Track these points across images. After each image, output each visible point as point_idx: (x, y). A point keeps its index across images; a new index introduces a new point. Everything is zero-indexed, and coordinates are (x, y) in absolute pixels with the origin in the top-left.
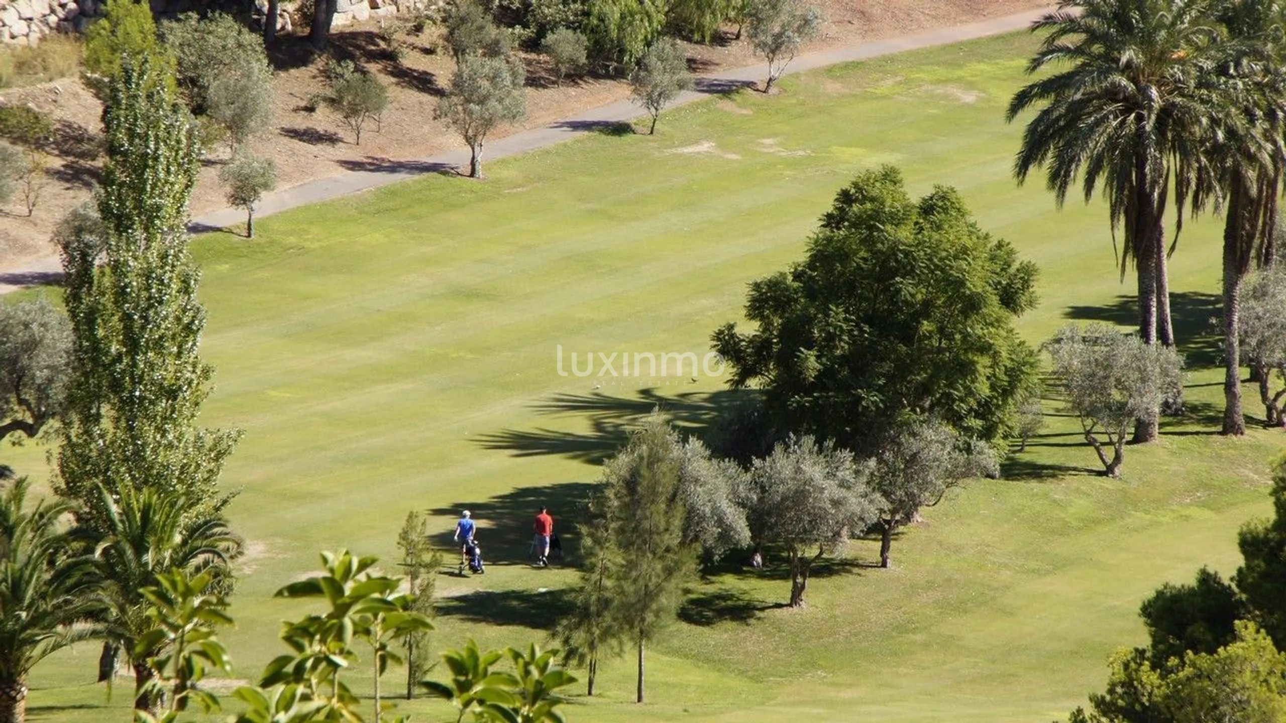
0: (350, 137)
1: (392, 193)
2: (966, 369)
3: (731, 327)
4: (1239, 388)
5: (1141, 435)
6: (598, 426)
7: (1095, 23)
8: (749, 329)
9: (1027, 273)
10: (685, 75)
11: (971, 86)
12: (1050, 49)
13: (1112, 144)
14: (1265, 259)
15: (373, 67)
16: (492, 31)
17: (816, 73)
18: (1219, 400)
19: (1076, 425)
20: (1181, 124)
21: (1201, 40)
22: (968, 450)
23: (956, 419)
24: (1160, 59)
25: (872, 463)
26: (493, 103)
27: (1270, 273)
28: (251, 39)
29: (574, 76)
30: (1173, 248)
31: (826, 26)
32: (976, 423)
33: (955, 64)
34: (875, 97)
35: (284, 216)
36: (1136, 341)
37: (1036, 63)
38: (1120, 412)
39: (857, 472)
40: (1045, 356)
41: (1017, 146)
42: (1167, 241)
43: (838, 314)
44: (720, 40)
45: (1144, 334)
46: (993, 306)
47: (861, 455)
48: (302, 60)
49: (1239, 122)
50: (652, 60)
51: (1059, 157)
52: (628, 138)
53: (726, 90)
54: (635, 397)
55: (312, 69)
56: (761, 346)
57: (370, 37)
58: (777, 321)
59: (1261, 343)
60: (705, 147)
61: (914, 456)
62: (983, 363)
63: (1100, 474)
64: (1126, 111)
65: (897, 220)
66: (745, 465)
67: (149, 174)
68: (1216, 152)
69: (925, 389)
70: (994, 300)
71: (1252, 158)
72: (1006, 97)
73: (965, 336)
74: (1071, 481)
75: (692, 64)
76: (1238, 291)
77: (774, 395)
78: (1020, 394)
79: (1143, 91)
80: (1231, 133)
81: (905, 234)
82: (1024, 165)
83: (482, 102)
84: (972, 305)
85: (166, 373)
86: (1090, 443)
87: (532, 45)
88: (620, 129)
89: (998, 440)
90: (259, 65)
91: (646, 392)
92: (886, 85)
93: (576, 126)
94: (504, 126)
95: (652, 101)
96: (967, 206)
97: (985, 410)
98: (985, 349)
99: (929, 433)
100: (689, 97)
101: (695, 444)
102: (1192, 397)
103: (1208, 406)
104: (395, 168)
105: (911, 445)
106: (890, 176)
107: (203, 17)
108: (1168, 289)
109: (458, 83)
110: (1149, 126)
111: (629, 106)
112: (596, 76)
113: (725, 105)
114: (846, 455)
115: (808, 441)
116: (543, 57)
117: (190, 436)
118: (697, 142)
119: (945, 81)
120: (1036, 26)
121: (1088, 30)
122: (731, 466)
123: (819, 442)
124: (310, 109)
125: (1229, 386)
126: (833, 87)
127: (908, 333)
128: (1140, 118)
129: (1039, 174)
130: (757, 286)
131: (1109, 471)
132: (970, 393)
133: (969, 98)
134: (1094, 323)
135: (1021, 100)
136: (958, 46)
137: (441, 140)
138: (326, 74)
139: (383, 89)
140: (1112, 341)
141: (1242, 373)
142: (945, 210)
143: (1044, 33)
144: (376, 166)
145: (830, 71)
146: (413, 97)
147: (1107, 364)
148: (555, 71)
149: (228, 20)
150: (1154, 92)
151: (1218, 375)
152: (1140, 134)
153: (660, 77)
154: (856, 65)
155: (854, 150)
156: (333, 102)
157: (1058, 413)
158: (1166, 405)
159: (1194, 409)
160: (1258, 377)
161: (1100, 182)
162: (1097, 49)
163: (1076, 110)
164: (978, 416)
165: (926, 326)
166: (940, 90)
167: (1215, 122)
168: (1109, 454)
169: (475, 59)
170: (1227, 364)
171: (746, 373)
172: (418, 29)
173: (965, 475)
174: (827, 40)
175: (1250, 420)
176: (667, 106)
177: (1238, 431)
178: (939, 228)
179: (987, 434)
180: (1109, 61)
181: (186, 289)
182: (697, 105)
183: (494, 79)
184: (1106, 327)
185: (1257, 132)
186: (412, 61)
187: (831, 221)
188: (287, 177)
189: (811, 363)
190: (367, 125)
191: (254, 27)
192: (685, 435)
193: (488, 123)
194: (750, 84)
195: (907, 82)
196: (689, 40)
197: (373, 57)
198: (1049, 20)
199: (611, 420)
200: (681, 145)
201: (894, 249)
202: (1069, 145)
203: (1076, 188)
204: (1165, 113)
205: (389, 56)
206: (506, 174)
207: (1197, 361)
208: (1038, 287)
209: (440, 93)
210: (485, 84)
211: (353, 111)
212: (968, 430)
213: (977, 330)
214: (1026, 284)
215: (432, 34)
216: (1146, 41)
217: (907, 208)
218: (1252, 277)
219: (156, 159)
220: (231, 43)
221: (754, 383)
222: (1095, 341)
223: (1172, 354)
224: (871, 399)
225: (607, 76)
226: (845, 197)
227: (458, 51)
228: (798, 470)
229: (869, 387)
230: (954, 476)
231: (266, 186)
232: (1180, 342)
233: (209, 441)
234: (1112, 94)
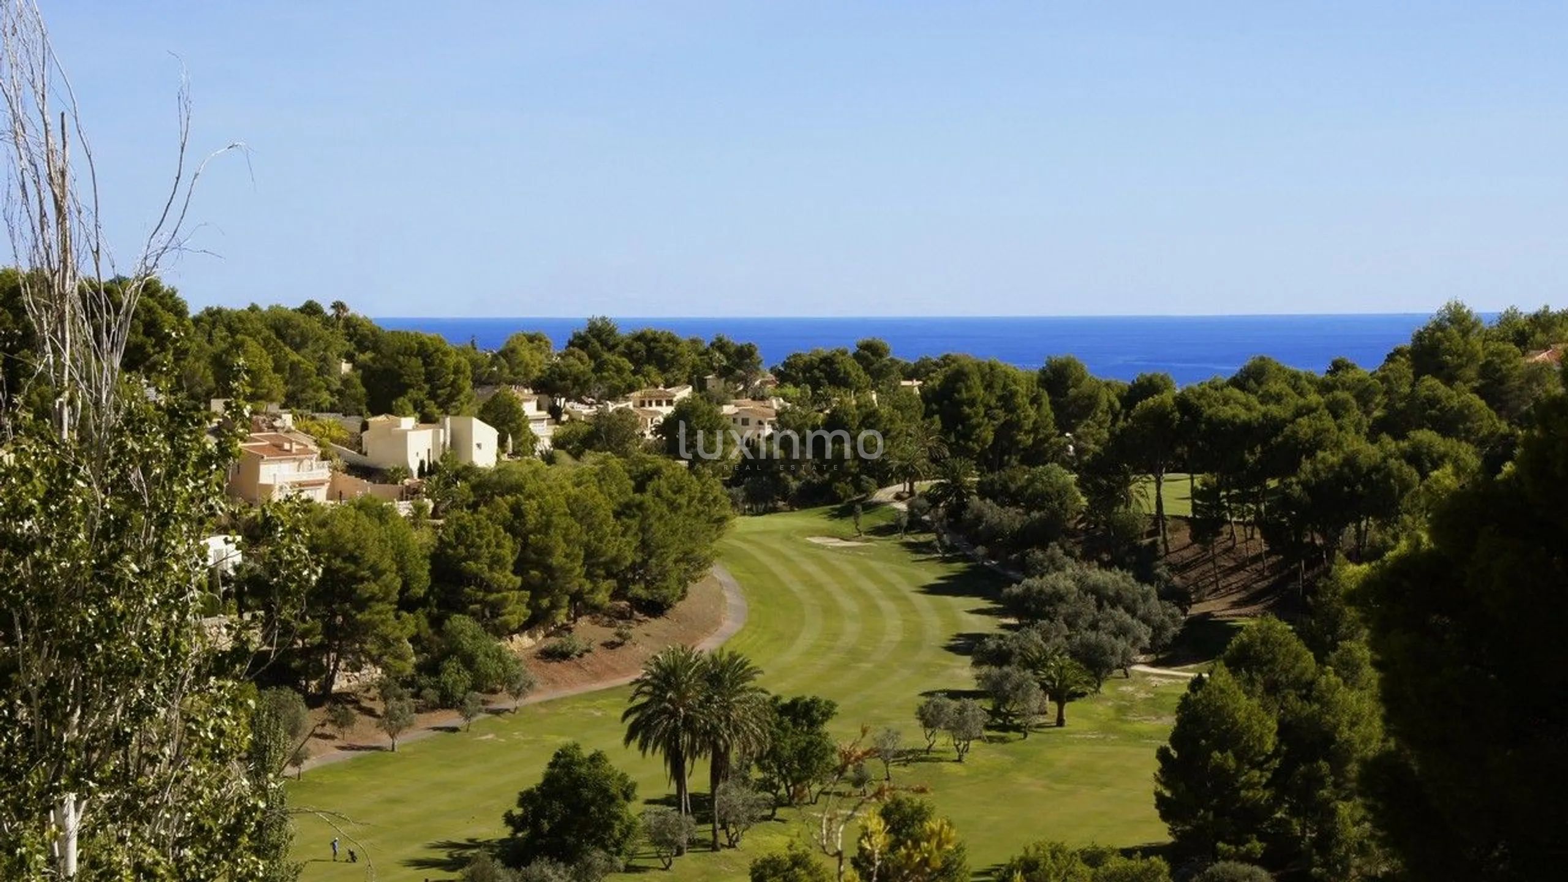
0: (340, 736)
1: (359, 759)
2: (610, 827)
3: (510, 811)
4: (718, 832)
5: (680, 853)
6: (450, 855)
7: (656, 682)
8: (518, 811)
9: (633, 786)
10: (481, 706)
11: (599, 709)
12: (638, 693)
13: (665, 730)
14: (726, 778)
15: (349, 707)
16: (400, 691)
17: (534, 705)
18: (709, 837)
19: (652, 849)
20: (692, 722)
21: (698, 688)
22: (611, 861)
23: (605, 848)
24: (682, 696)
25: (572, 868)
26: (401, 721)
27: (728, 784)
28: (298, 696)
29: (434, 708)
30: (690, 774)
31: (538, 685)
32: (614, 849)
33: (592, 700)
34: (559, 714)
35: (314, 770)
36: (676, 813)
37: (632, 699)
38: (670, 844)
39: (566, 872)
40: (640, 820)
41: (625, 732)
42: (687, 772)
43: (556, 805)
44: (494, 692)
45: (680, 809)
46: (621, 800)
47: (568, 863)
48: (320, 705)
49: (716, 722)
50: (467, 701)
51: (643, 737)
52: (457, 733)
53: (498, 712)
54: (464, 842)
55: (324, 708)
56: (523, 819)
57: (348, 694)
58: (530, 808)
59: (726, 813)
60: (490, 736)
61: (589, 864)
62: (617, 825)
63: (663, 869)
64: (670, 718)
65: (580, 764)
66: (519, 869)
67: (267, 754)
68: (707, 733)
69: (592, 835)
70: (621, 796)
71: (722, 737)
72: (620, 714)
73: (610, 812)
74: (651, 873)
75: (484, 702)
76: (717, 791)
77: (528, 840)
78: (631, 836)
79: (677, 709)
80: (712, 726)
81: (584, 770)
82: (629, 739)
83: (396, 720)
84: (612, 799)
85: (273, 839)
86: (659, 856)
87: (416, 696)
88: (454, 730)
89: (623, 856)
90: (302, 707)
91: (470, 840)
92: (563, 710)
93: (435, 729)
94: (406, 730)
95: (467, 718)
96: (609, 757)
97: (617, 844)
98: (618, 818)
99: (595, 854)
100: (482, 716)
101: (498, 862)
102: (698, 836)
103: (705, 840)
104: (359, 748)
105: (588, 859)
106: (576, 747)
107: (278, 688)
108: (688, 791)
109: (386, 713)
110: (679, 724)
111: (457, 720)
112: (443, 708)
113: (498, 719)
114: (562, 864)
115: (546, 859)
116: (421, 701)
117: (284, 865)
118: (487, 734)
119: (589, 707)
120: (632, 684)
121: (653, 685)
122: (513, 871)
123: (551, 859)
124: (323, 725)
125: (714, 831)
126: (543, 711)
127: (585, 811)
128: (676, 721)
129: (634, 744)
130: (521, 794)
131: (667, 868)
132: (611, 836)
133: (599, 714)
134: (657, 806)
135: (627, 715)
136: (595, 692)
137: (378, 736)
138: (330, 710)
139: (354, 716)
140: (665, 814)
141: (719, 826)
142: (599, 760)
143: (636, 686)
144: (352, 748)
145: (541, 704)
146: (367, 718)
147: (665, 822)
148: (426, 706)
149: (288, 689)
150: (681, 710)
151: (710, 827)
152: (676, 726)
153: (470, 707)
154: (551, 701)
155: (552, 737)
156: (333, 722)
157: (644, 844)
158: (689, 840)
159: (699, 841)
160: (724, 827)
161: (659, 748)
162: (657, 692)
163: (649, 718)
164: (615, 846)
165: (593, 809)
166: (586, 711)
167: (706, 722)
168: (667, 861)
169: (393, 702)
170: (713, 822)
171: (517, 831)
172: (368, 690)
173: (611, 871)
174: (539, 691)
175: (723, 846)
176: (474, 719)
177: (718, 850)
178: (597, 767)
179: (618, 853)
180: (662, 699)
181: (282, 802)
182: (485, 719)
183: (402, 710)
184: (665, 808)
185: (723, 725)
186: (366, 704)
187: (552, 765)
188: (314, 754)
189: (546, 826)
190: (347, 731)
191: (299, 691)
192: (493, 858)
193: (399, 729)
194: (508, 710)
195: (573, 708)
196: (480, 691)
197: (349, 702)
198: (637, 681)
199: (456, 853)
200: (481, 735)
201: (579, 778)
202: (647, 732)
203: (649, 750)
204: (686, 717)
205: (356, 703)
206: (408, 749)
207: (701, 821)
208: (637, 792)
209: (378, 717)
210: (398, 712)
211: (341, 725)
212: (611, 853)
213: (614, 809)
214: (633, 791)
215: (374, 692)
216: (677, 688)
217: (584, 759)
218: (721, 786)
219: (270, 747)
220: (290, 698)
221: (520, 835)
222: (660, 814)
223: (691, 818)
224: (571, 840)
225: (448, 708)
226: (557, 755)
227: (385, 699)
228: (541, 871)
229: (570, 835)
230: (605, 872)
231: (306, 758)
232: (693, 813)
233: (293, 866)
234: (665, 710)
